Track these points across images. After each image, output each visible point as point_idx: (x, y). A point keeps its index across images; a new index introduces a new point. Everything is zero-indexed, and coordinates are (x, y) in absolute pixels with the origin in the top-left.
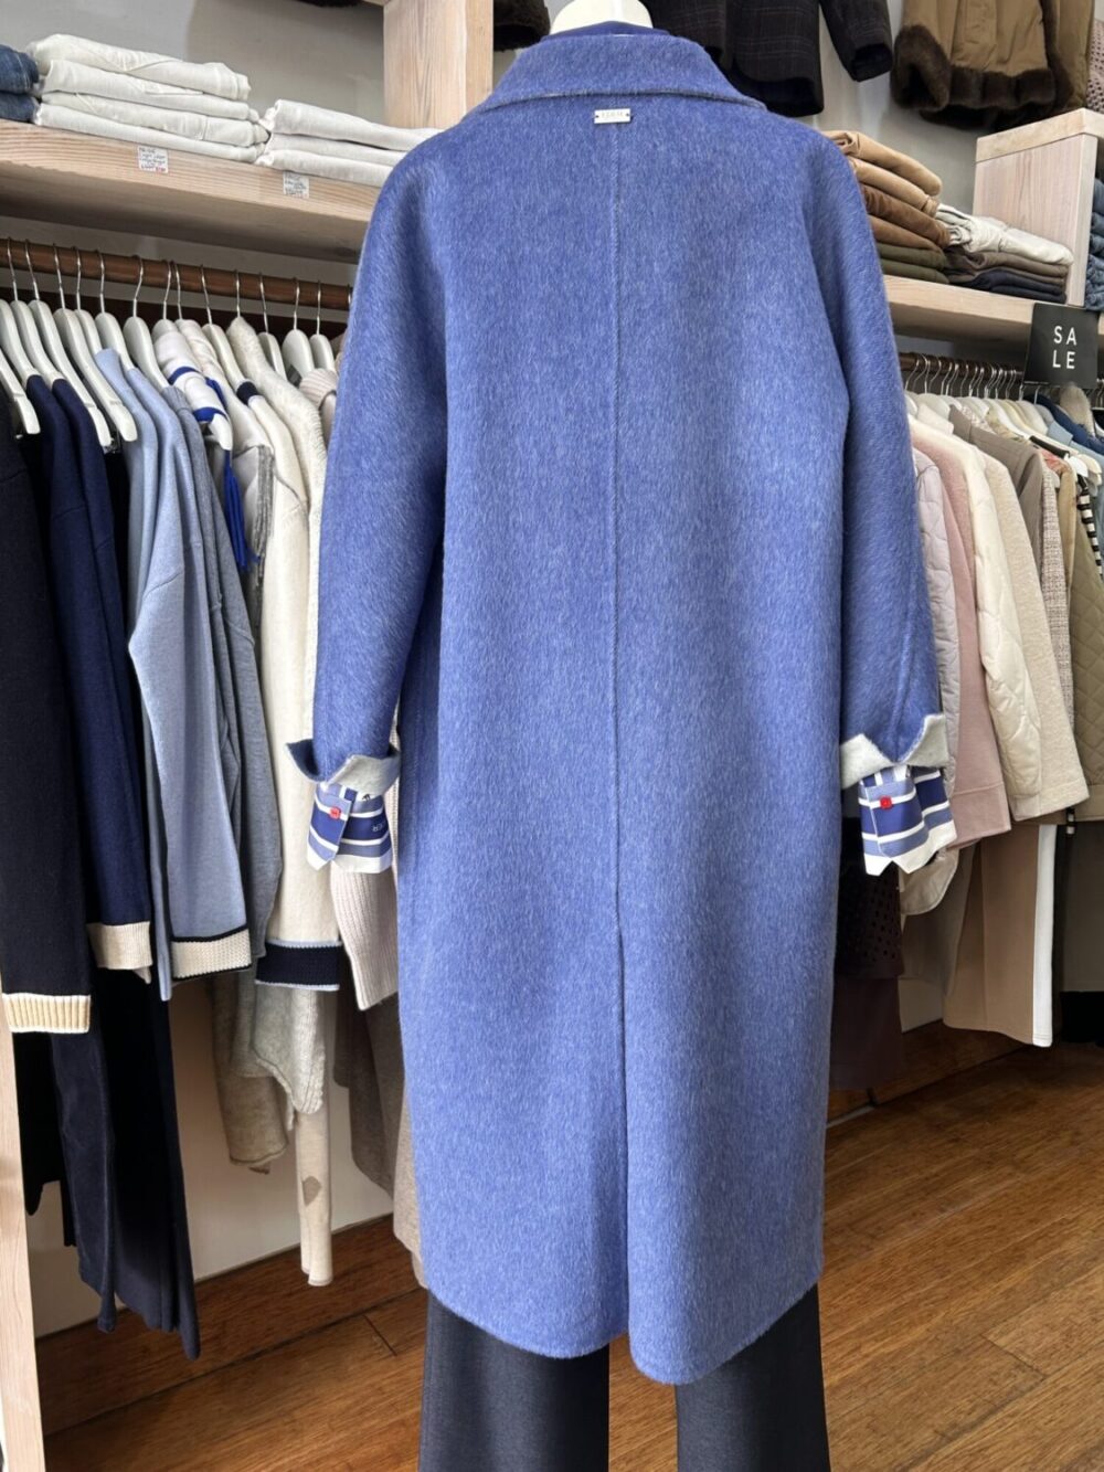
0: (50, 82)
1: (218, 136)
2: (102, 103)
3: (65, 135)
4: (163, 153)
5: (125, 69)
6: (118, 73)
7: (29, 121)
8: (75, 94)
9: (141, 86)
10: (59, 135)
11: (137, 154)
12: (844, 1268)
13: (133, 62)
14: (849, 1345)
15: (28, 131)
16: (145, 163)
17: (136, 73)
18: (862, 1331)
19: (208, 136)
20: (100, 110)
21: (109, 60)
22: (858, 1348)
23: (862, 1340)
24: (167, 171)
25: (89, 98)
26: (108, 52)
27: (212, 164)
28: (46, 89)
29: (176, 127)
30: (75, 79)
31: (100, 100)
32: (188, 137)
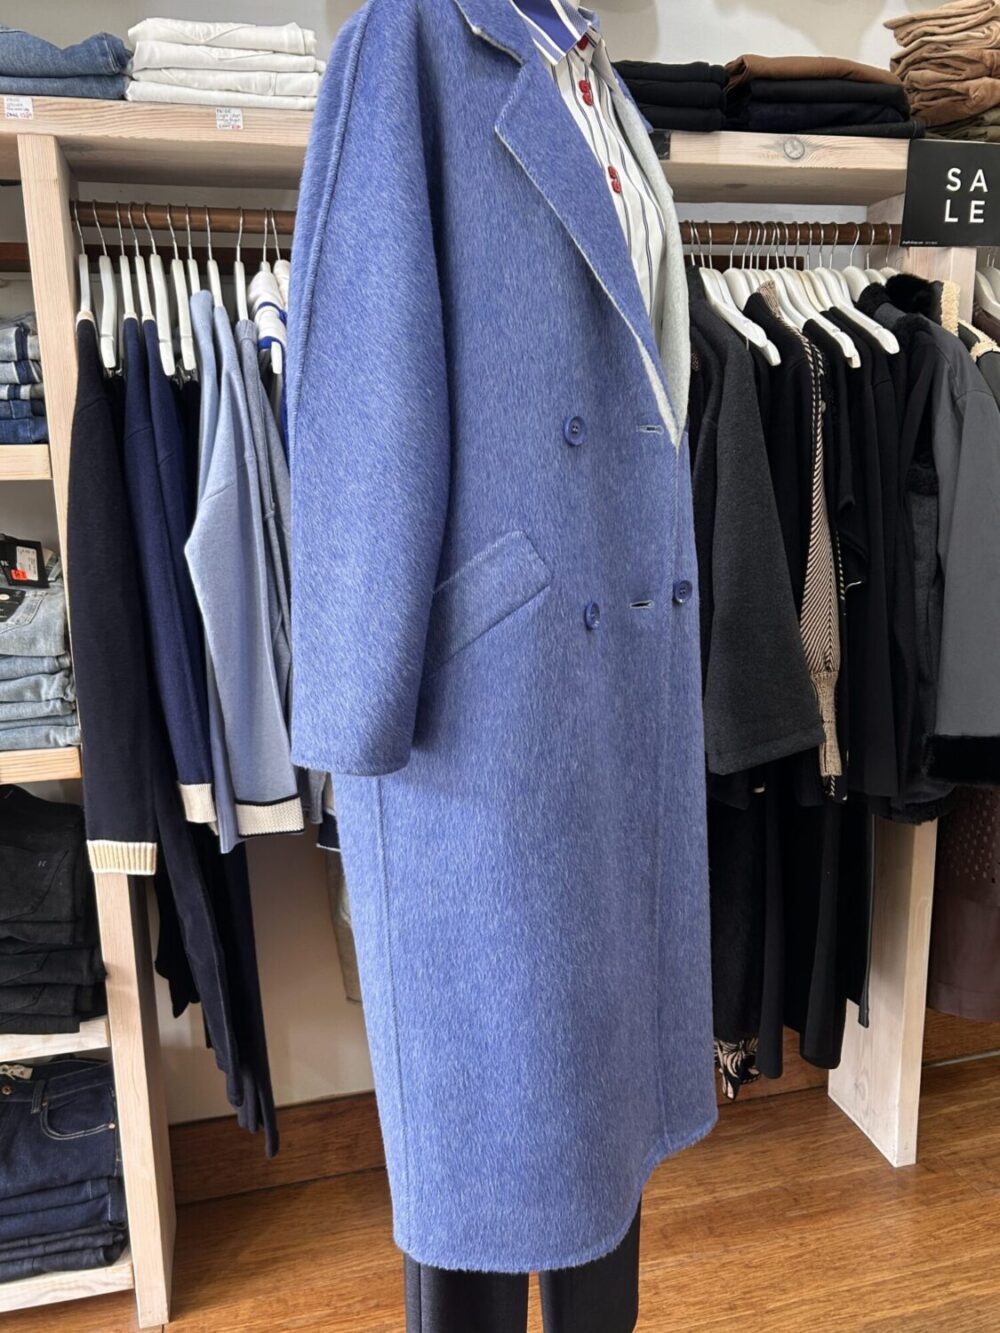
0: (137, 62)
1: (288, 89)
2: (182, 74)
3: (153, 107)
4: (237, 112)
5: (202, 41)
6: (197, 45)
7: (123, 98)
8: (160, 69)
9: (216, 53)
10: (148, 107)
11: (215, 116)
12: (962, 1200)
13: (209, 33)
14: (938, 1279)
15: (121, 107)
16: (222, 123)
17: (211, 43)
18: (956, 1268)
19: (278, 92)
20: (181, 81)
21: (188, 34)
22: (946, 1284)
23: (954, 1277)
24: (242, 127)
25: (172, 71)
26: (188, 28)
27: (282, 116)
28: (135, 68)
29: (249, 87)
30: (158, 56)
31: (181, 71)
32: (262, 95)
